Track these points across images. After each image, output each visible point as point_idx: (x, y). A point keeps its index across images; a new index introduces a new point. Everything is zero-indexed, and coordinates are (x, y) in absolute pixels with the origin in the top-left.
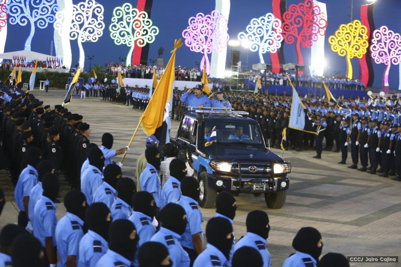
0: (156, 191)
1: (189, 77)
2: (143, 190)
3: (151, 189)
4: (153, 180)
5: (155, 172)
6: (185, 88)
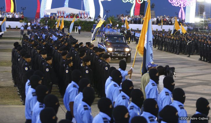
0: (156, 97)
1: (171, 22)
3: (153, 96)
4: (154, 90)
5: (155, 85)
6: (169, 30)
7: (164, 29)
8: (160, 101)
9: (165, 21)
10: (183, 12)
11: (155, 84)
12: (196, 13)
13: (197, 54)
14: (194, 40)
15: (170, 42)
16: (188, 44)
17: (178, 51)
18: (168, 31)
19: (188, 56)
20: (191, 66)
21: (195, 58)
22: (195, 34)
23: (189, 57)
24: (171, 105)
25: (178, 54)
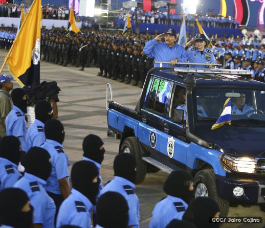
0: (22, 135)
1: (57, 15)
2: (8, 134)
3: (18, 133)
4: (19, 124)
5: (21, 115)
6: (53, 27)
7: (44, 25)
8: (29, 140)
13: (95, 65)
14: (91, 43)
15: (53, 46)
16: (80, 50)
17: (65, 61)
18: (51, 28)
19: (81, 68)
20: (84, 86)
21: (92, 72)
22: (93, 34)
23: (82, 70)
24: (42, 147)
25: (65, 66)
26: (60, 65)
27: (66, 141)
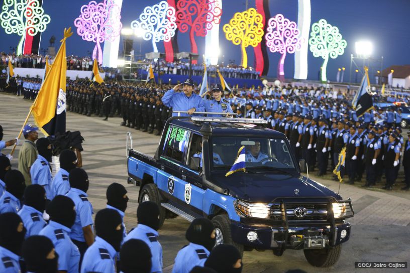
0: (47, 184)
1: (81, 66)
2: (33, 182)
3: (42, 182)
4: (45, 173)
5: (46, 164)
6: (77, 77)
7: (68, 76)
8: (54, 189)
9: (72, 64)
10: (100, 51)
11: (47, 162)
12: (119, 52)
13: (118, 116)
14: (115, 94)
15: (77, 97)
16: (104, 100)
17: (89, 111)
18: (75, 79)
19: (105, 118)
20: (108, 135)
21: (116, 122)
22: (117, 84)
23: (106, 120)
24: (66, 195)
25: (89, 116)
26: (84, 115)
27: (90, 189)
